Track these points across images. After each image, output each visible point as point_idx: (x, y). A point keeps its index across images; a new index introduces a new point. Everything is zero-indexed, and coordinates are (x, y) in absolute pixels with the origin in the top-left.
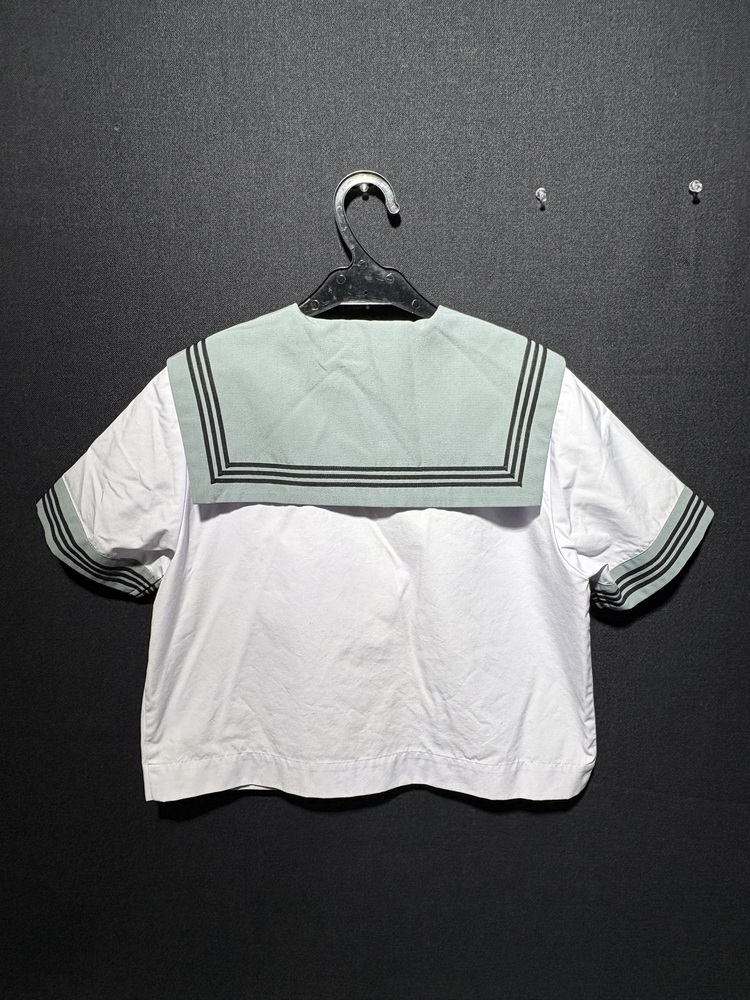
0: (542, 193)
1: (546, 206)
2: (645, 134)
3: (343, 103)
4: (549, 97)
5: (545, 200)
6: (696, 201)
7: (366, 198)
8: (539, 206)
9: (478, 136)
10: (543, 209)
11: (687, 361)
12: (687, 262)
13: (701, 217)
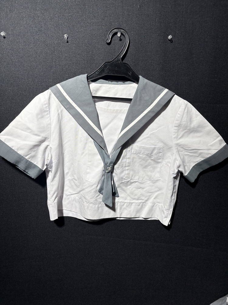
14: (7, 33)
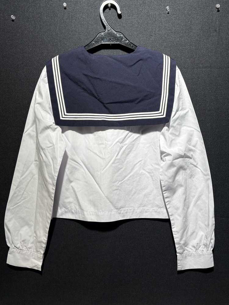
0: (168, 8)
5: (169, 10)
6: (218, 11)
7: (110, 9)
8: (167, 12)
11: (217, 64)
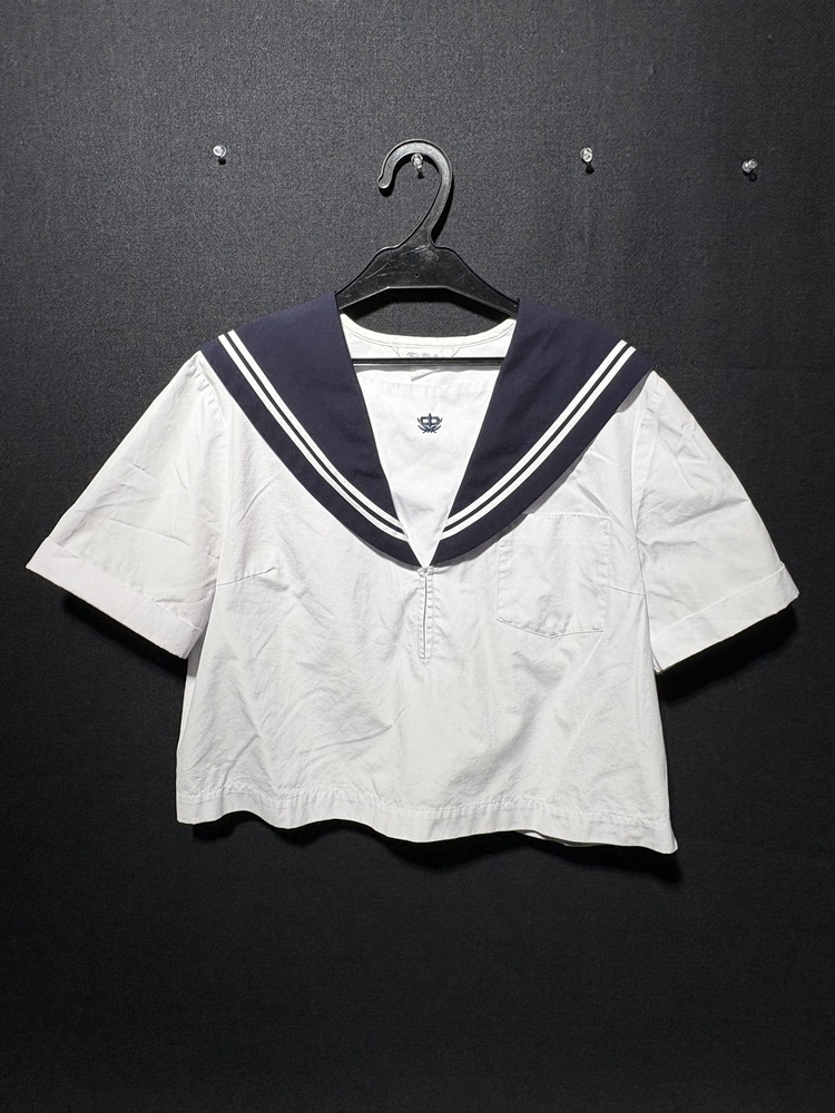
1: (425, 175)
2: (530, 96)
3: (191, 57)
4: (422, 53)
9: (346, 96)
10: (421, 176)
12: (582, 238)
13: (595, 189)
14: (233, 151)
